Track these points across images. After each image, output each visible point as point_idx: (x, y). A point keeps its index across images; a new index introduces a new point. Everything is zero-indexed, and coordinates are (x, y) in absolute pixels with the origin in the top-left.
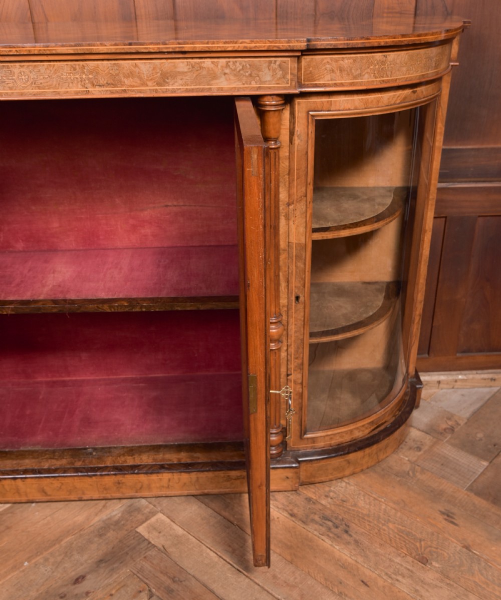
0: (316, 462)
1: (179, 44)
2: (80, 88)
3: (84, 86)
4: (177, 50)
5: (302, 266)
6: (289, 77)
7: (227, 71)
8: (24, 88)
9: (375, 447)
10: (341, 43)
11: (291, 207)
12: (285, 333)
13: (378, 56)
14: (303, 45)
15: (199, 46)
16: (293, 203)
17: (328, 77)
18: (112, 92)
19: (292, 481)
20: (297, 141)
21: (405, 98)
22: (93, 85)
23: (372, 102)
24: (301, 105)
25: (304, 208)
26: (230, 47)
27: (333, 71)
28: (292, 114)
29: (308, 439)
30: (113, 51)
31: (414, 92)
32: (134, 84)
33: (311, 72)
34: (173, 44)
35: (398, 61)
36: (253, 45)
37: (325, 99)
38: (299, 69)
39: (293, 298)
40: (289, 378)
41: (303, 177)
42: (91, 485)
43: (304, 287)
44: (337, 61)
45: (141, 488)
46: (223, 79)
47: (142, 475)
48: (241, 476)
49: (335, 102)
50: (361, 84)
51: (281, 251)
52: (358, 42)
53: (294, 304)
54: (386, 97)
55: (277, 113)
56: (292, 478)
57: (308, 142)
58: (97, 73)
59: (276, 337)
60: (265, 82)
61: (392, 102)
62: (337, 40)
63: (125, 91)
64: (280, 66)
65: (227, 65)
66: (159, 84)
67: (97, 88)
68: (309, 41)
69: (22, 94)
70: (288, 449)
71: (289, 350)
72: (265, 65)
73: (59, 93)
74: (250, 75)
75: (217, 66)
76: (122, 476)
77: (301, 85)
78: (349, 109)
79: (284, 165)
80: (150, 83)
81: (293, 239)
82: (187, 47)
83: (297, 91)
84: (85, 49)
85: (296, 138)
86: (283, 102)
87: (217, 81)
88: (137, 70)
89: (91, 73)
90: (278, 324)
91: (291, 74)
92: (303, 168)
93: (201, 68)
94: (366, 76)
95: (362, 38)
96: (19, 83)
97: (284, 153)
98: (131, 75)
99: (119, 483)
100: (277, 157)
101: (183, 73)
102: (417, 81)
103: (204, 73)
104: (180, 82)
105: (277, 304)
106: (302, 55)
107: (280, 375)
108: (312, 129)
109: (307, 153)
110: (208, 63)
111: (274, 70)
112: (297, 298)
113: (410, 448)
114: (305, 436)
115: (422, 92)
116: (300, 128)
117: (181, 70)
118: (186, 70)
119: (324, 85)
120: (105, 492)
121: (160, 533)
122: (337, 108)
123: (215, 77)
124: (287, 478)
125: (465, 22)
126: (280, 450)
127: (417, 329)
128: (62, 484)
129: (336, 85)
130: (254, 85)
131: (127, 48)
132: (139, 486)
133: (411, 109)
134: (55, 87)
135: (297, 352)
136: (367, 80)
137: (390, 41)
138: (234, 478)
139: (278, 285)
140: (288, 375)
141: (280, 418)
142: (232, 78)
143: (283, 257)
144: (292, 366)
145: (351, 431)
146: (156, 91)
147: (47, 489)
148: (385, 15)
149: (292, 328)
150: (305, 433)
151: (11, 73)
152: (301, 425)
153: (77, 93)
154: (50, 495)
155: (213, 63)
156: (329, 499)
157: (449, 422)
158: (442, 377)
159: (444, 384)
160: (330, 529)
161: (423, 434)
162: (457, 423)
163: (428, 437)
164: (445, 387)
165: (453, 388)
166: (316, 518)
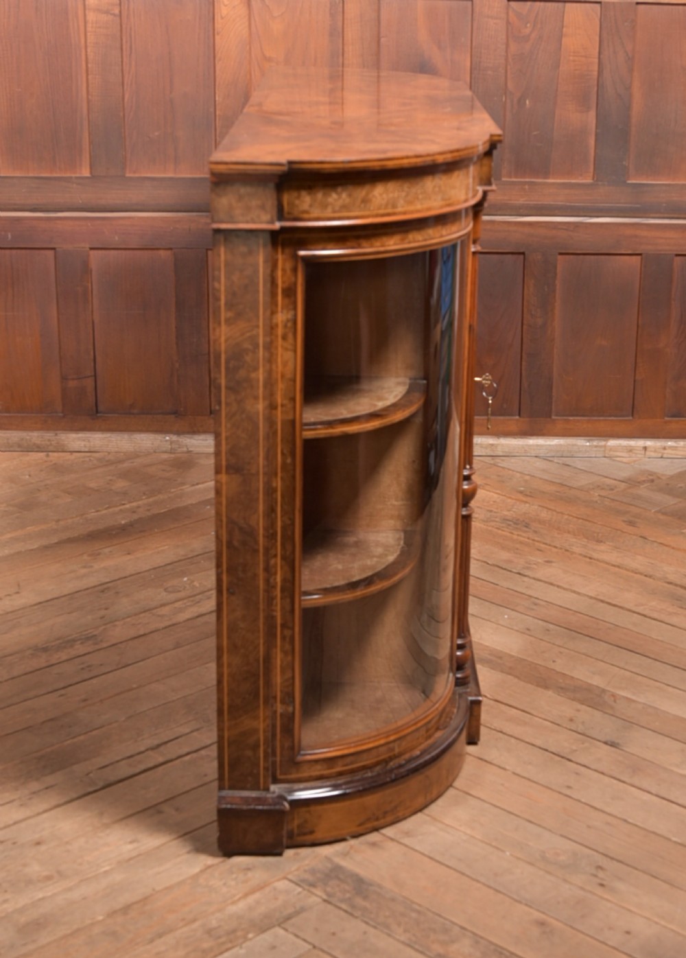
156: (511, 512)
157: (651, 477)
158: (649, 443)
159: (651, 451)
160: (509, 525)
161: (619, 483)
162: (659, 478)
163: (623, 484)
164: (653, 454)
165: (662, 457)
166: (497, 519)
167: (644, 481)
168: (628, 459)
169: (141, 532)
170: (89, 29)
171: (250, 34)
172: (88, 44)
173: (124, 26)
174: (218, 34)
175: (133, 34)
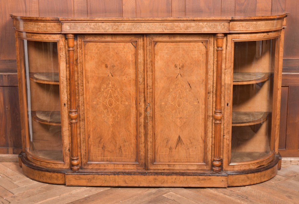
0: (234, 175)
1: (193, 18)
2: (161, 30)
3: (163, 30)
4: (192, 19)
5: (229, 92)
6: (226, 28)
7: (207, 26)
8: (144, 30)
9: (259, 173)
10: (242, 18)
11: (226, 70)
12: (223, 118)
13: (255, 22)
14: (230, 19)
15: (199, 19)
16: (226, 69)
17: (238, 28)
18: (171, 32)
19: (225, 183)
20: (228, 48)
21: (265, 36)
22: (165, 29)
23: (253, 36)
24: (229, 37)
25: (230, 71)
26: (208, 19)
27: (240, 27)
28: (227, 40)
29: (231, 165)
30: (173, 20)
31: (268, 34)
32: (178, 29)
33: (233, 27)
34: (191, 18)
35: (261, 24)
36: (215, 18)
37: (237, 35)
38: (229, 26)
39: (226, 104)
40: (224, 137)
41: (230, 61)
42: (144, 179)
43: (230, 100)
44: (241, 24)
45: (164, 182)
46: (205, 28)
47: (165, 176)
48: (204, 178)
49: (241, 36)
50: (249, 31)
51: (222, 86)
52: (248, 18)
53: (226, 106)
54: (258, 35)
55: (222, 39)
56: (225, 181)
57: (232, 49)
58: (167, 26)
59: (220, 118)
60: (218, 29)
61: (260, 37)
62: (241, 17)
63: (175, 31)
64: (223, 25)
65: (207, 24)
66: (186, 29)
67: (167, 30)
68: (232, 17)
69: (143, 32)
70: (223, 170)
71: (224, 125)
72: (218, 24)
73: (155, 31)
74: (214, 27)
75: (204, 24)
76: (157, 176)
77: (230, 31)
78: (245, 39)
79: (224, 55)
80: (183, 29)
81: (226, 82)
82: (195, 19)
83: (228, 32)
84: (165, 19)
85: (228, 47)
86: (224, 36)
87: (203, 29)
88: (179, 25)
89: (165, 26)
90: (220, 113)
91: (227, 27)
92: (230, 57)
93: (199, 25)
94: (251, 28)
95: (249, 17)
96: (143, 28)
97: (224, 52)
98: (177, 26)
99: (155, 179)
100: (222, 54)
101: (193, 26)
102: (268, 31)
103: (200, 26)
104: (192, 29)
105: (221, 106)
106: (230, 22)
107: (221, 135)
108: (233, 45)
109: (231, 52)
110: (201, 23)
111: (221, 26)
112: (228, 104)
113: (276, 180)
114: (230, 164)
115: (271, 35)
116: (229, 44)
117: (193, 25)
118: (194, 25)
119: (237, 31)
120: (149, 183)
121: (172, 196)
122: (241, 38)
123: (203, 28)
124: (223, 181)
125: (287, 13)
126: (220, 169)
127: (278, 131)
128: (133, 178)
129: (241, 31)
130: (215, 30)
131: (177, 19)
132: (163, 181)
133: (267, 40)
134: (154, 30)
135: (227, 126)
136: (251, 29)
137: (258, 18)
138: (201, 179)
139: (221, 98)
140: (224, 136)
141: (220, 155)
142: (208, 28)
143: (223, 88)
144: (225, 132)
145: (249, 164)
146: (185, 31)
147: (127, 180)
148: (260, 11)
149: (226, 116)
150: (230, 163)
151: (142, 26)
152: (228, 159)
153: (160, 31)
154: (127, 183)
155: (202, 23)
156: (240, 191)
157: (294, 174)
158: (292, 159)
159: (293, 162)
160: (240, 198)
161: (282, 177)
162: (298, 174)
163: (284, 177)
164: (294, 163)
165: (298, 165)
166: (234, 195)
167: (292, 176)
168: (284, 165)
169: (92, 200)
170: (75, 4)
171: (136, 5)
172: (75, 10)
173: (88, 3)
174: (124, 5)
175: (92, 5)
